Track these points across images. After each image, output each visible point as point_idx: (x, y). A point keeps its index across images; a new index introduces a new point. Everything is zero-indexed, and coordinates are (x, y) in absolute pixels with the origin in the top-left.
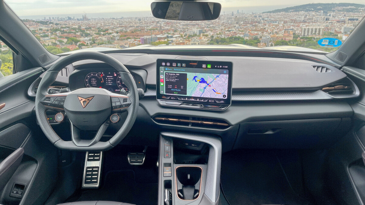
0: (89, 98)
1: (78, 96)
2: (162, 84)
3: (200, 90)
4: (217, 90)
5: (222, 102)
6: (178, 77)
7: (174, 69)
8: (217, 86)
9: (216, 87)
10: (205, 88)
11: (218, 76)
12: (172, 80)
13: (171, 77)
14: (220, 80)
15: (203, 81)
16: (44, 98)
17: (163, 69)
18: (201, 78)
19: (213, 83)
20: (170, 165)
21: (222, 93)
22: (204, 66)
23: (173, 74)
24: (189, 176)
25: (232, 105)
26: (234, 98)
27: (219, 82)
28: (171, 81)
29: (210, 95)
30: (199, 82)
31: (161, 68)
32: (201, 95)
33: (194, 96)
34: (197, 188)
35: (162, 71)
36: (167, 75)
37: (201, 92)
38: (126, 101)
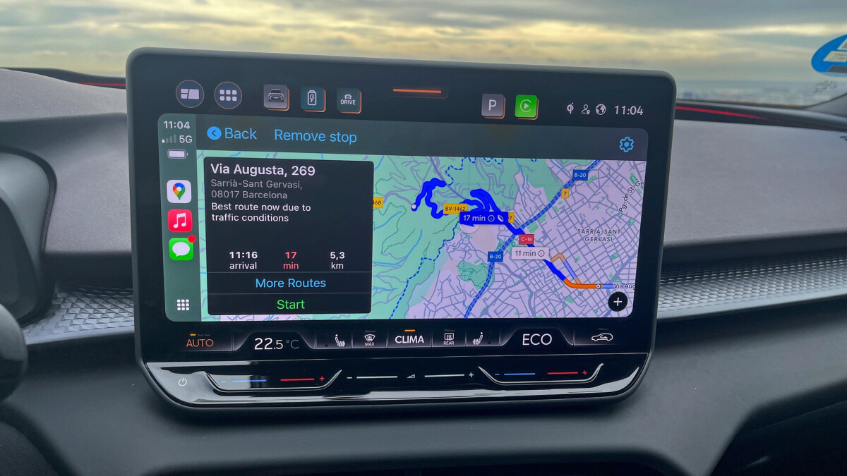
2: (180, 248)
3: (466, 271)
4: (575, 261)
5: (603, 337)
6: (305, 191)
7: (279, 134)
8: (577, 238)
9: (570, 243)
10: (495, 257)
11: (580, 176)
12: (259, 213)
13: (250, 190)
14: (596, 199)
15: (482, 210)
17: (185, 132)
18: (473, 193)
19: (549, 221)
21: (604, 280)
22: (493, 106)
23: (268, 171)
27: (585, 210)
28: (253, 218)
29: (526, 299)
30: (455, 216)
31: (167, 121)
32: (469, 301)
33: (420, 316)
35: (178, 147)
36: (220, 177)
37: (469, 286)
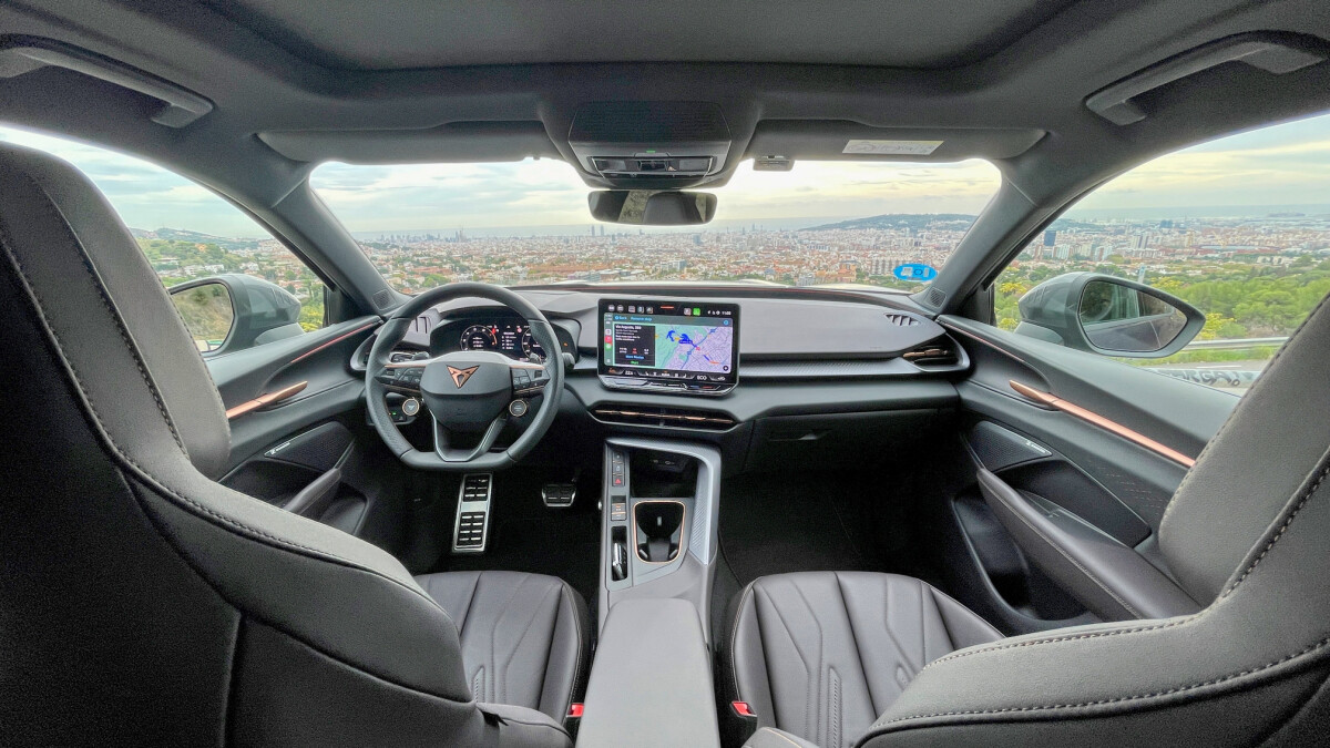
0: (469, 371)
1: (448, 365)
2: (607, 346)
3: (681, 357)
4: (713, 356)
5: (721, 378)
6: (639, 333)
7: (632, 318)
8: (713, 349)
9: (710, 350)
10: (689, 353)
11: (712, 331)
12: (627, 338)
13: (626, 332)
14: (718, 338)
15: (685, 339)
16: (384, 369)
17: (610, 317)
18: (683, 335)
19: (704, 344)
20: (623, 499)
21: (721, 362)
22: (687, 311)
23: (629, 328)
24: (659, 521)
25: (739, 385)
26: (744, 372)
27: (715, 340)
28: (625, 340)
29: (698, 366)
30: (678, 341)
31: (606, 315)
33: (668, 369)
34: (673, 541)
35: (608, 321)
36: (618, 329)
37: (682, 361)
38: (540, 376)
